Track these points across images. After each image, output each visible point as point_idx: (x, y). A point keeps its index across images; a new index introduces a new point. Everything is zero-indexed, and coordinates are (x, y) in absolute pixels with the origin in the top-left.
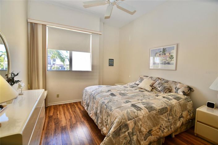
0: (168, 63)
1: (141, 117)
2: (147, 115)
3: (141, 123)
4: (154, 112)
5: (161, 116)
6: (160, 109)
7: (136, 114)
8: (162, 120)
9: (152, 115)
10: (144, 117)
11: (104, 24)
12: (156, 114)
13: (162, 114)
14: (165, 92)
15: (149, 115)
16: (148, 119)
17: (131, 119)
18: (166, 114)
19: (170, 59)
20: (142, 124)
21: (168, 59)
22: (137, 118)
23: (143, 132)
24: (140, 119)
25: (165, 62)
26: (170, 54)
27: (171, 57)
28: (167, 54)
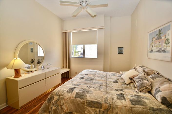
0: (164, 51)
1: (65, 97)
2: (71, 98)
3: (63, 101)
4: (81, 100)
5: (89, 108)
6: (89, 101)
7: (63, 93)
8: (88, 112)
9: (77, 101)
10: (68, 98)
11: (111, 17)
12: (81, 103)
13: (91, 107)
14: (140, 90)
15: (73, 100)
16: (71, 102)
17: (57, 95)
18: (98, 110)
19: (166, 45)
20: (65, 103)
21: (164, 44)
22: (62, 96)
23: (64, 110)
24: (64, 99)
25: (161, 49)
26: (165, 37)
27: (167, 42)
28: (163, 38)
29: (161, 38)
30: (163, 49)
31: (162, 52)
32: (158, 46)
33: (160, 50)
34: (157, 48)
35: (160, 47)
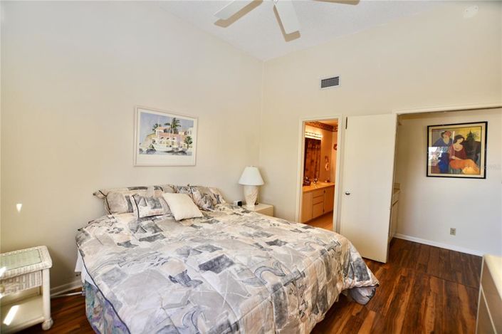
0: (183, 152)
19: (186, 145)
21: (182, 143)
25: (177, 149)
26: (185, 133)
27: (189, 141)
28: (181, 133)
29: (176, 132)
30: (180, 150)
31: (180, 154)
32: (170, 144)
33: (176, 151)
34: (167, 146)
35: (175, 146)
